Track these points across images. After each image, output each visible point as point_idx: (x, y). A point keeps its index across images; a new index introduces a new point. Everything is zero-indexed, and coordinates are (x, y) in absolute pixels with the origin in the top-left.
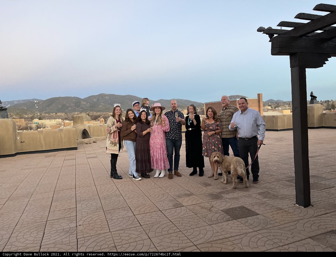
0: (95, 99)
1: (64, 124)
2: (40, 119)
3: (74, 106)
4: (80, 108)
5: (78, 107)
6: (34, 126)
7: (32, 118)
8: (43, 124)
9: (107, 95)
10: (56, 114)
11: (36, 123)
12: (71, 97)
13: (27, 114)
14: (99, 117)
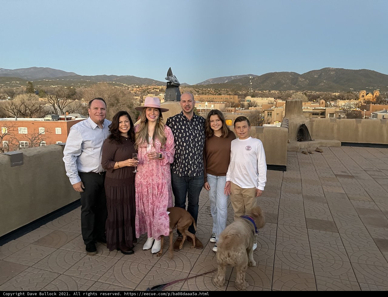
0: (316, 75)
1: (276, 103)
2: (253, 96)
3: (291, 83)
4: (296, 86)
5: (294, 85)
6: (246, 103)
7: (246, 95)
8: (254, 103)
9: (332, 70)
10: (270, 91)
11: (248, 101)
12: (288, 72)
13: (242, 90)
14: (319, 97)
